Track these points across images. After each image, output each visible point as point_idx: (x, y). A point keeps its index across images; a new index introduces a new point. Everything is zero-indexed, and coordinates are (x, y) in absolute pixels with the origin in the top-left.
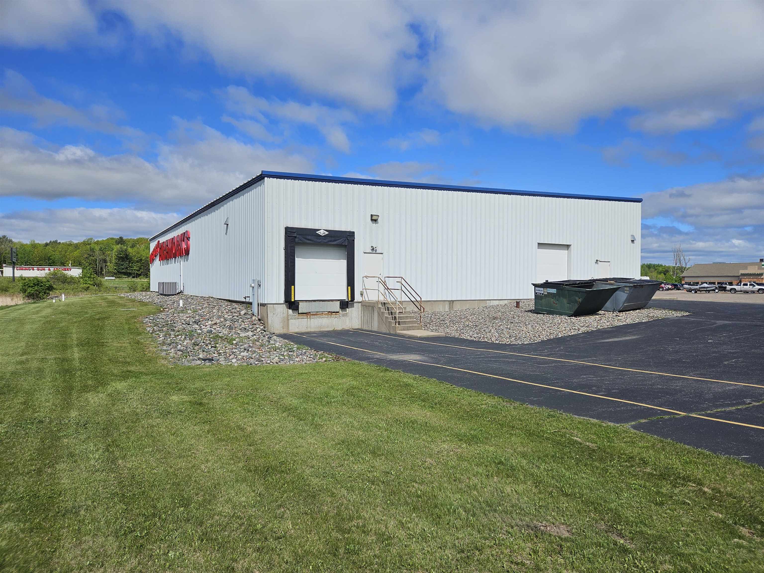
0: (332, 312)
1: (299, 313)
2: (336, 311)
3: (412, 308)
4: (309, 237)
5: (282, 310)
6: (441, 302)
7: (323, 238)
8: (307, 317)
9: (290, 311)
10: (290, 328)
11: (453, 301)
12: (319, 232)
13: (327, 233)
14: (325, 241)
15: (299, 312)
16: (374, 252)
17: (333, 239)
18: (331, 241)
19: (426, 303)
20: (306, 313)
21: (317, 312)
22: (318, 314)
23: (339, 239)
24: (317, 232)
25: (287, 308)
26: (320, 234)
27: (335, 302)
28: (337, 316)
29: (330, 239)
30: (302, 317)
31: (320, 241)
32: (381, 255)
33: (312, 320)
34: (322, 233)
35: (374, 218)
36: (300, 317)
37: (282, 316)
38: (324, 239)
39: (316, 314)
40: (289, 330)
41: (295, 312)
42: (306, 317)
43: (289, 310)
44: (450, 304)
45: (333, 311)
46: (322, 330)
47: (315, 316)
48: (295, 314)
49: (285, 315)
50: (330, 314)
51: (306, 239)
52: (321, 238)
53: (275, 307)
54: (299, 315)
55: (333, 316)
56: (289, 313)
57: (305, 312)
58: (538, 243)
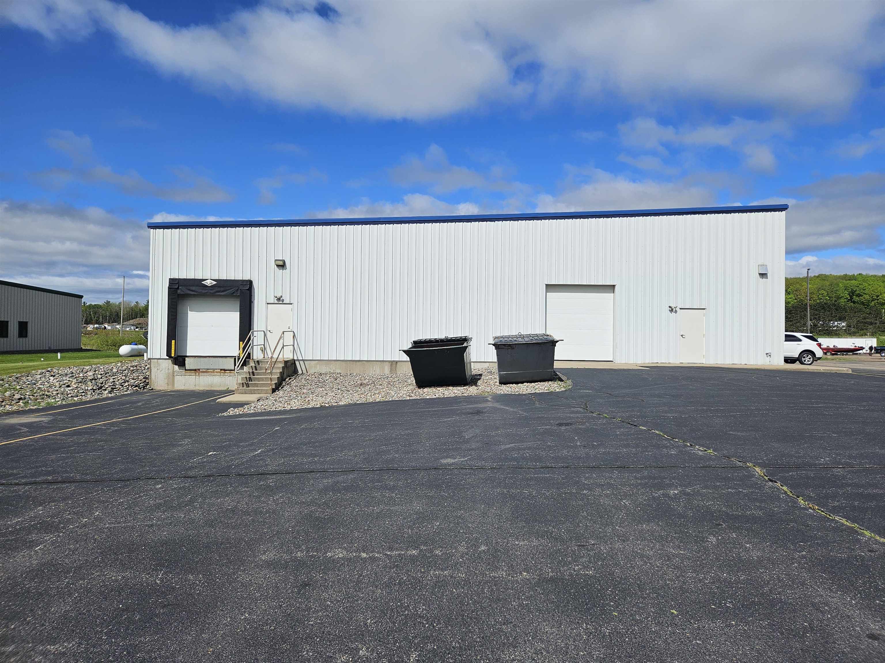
0: (225, 370)
1: (186, 370)
2: (230, 368)
3: (334, 369)
4: (194, 288)
5: (167, 365)
6: (377, 363)
7: (211, 288)
8: (196, 374)
9: (176, 367)
10: (175, 386)
11: (397, 362)
12: (205, 282)
13: (215, 283)
14: (212, 292)
15: (187, 368)
16: (281, 302)
17: (222, 289)
18: (219, 292)
19: (354, 363)
20: (195, 370)
21: (207, 369)
22: (208, 372)
23: (229, 289)
24: (203, 283)
25: (173, 364)
26: (206, 284)
27: (228, 359)
28: (231, 374)
29: (217, 289)
30: (190, 374)
31: (206, 291)
32: (291, 305)
33: (201, 377)
34: (208, 283)
35: (281, 263)
36: (187, 374)
37: (167, 372)
38: (211, 290)
39: (206, 371)
40: (174, 387)
41: (182, 368)
42: (194, 374)
43: (174, 366)
44: (391, 365)
45: (226, 368)
46: (212, 389)
47: (205, 374)
48: (181, 371)
49: (171, 371)
50: (223, 372)
51: (189, 290)
52: (208, 288)
53: (159, 362)
54: (187, 371)
55: (226, 374)
56: (175, 370)
57: (194, 368)
58: (546, 285)
